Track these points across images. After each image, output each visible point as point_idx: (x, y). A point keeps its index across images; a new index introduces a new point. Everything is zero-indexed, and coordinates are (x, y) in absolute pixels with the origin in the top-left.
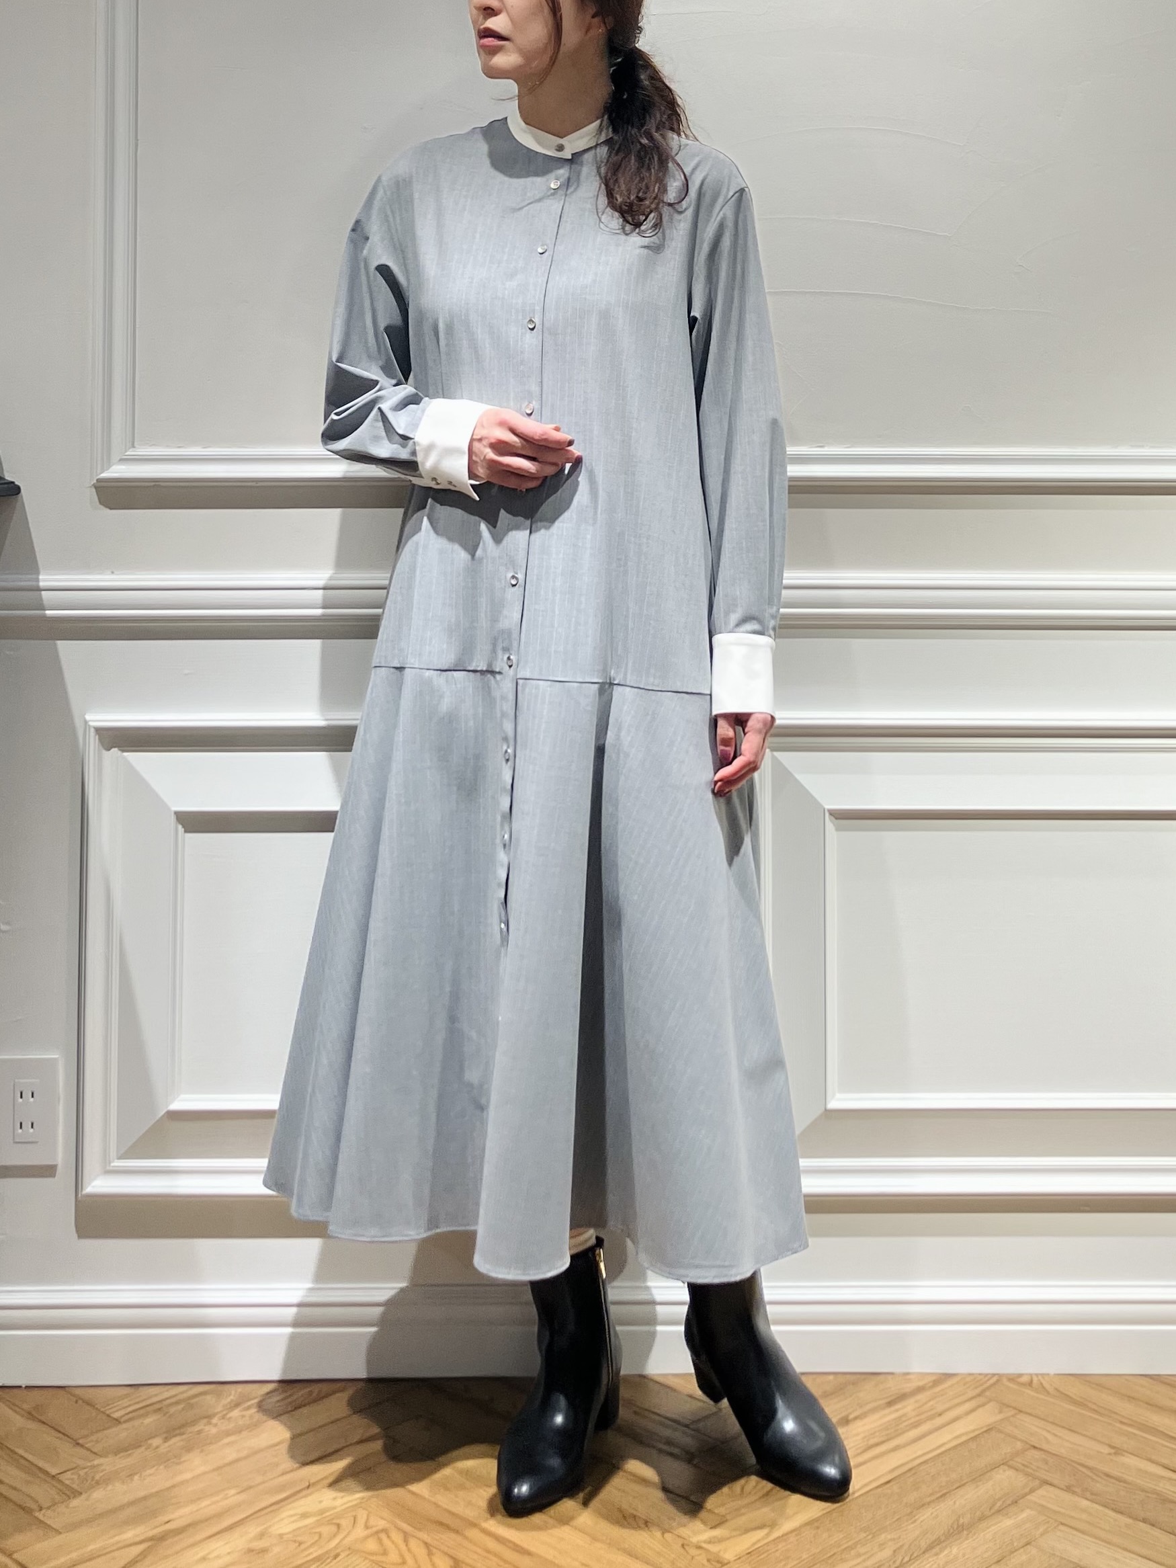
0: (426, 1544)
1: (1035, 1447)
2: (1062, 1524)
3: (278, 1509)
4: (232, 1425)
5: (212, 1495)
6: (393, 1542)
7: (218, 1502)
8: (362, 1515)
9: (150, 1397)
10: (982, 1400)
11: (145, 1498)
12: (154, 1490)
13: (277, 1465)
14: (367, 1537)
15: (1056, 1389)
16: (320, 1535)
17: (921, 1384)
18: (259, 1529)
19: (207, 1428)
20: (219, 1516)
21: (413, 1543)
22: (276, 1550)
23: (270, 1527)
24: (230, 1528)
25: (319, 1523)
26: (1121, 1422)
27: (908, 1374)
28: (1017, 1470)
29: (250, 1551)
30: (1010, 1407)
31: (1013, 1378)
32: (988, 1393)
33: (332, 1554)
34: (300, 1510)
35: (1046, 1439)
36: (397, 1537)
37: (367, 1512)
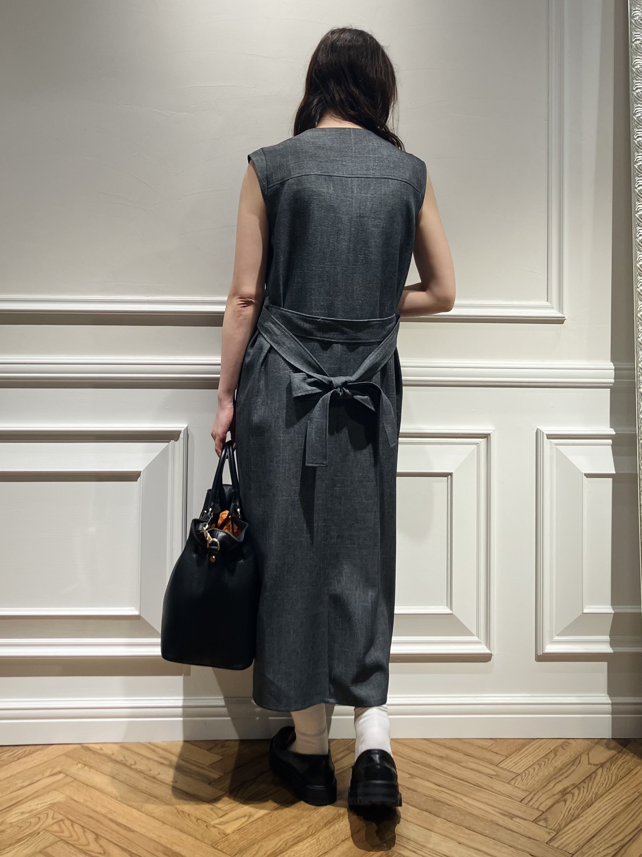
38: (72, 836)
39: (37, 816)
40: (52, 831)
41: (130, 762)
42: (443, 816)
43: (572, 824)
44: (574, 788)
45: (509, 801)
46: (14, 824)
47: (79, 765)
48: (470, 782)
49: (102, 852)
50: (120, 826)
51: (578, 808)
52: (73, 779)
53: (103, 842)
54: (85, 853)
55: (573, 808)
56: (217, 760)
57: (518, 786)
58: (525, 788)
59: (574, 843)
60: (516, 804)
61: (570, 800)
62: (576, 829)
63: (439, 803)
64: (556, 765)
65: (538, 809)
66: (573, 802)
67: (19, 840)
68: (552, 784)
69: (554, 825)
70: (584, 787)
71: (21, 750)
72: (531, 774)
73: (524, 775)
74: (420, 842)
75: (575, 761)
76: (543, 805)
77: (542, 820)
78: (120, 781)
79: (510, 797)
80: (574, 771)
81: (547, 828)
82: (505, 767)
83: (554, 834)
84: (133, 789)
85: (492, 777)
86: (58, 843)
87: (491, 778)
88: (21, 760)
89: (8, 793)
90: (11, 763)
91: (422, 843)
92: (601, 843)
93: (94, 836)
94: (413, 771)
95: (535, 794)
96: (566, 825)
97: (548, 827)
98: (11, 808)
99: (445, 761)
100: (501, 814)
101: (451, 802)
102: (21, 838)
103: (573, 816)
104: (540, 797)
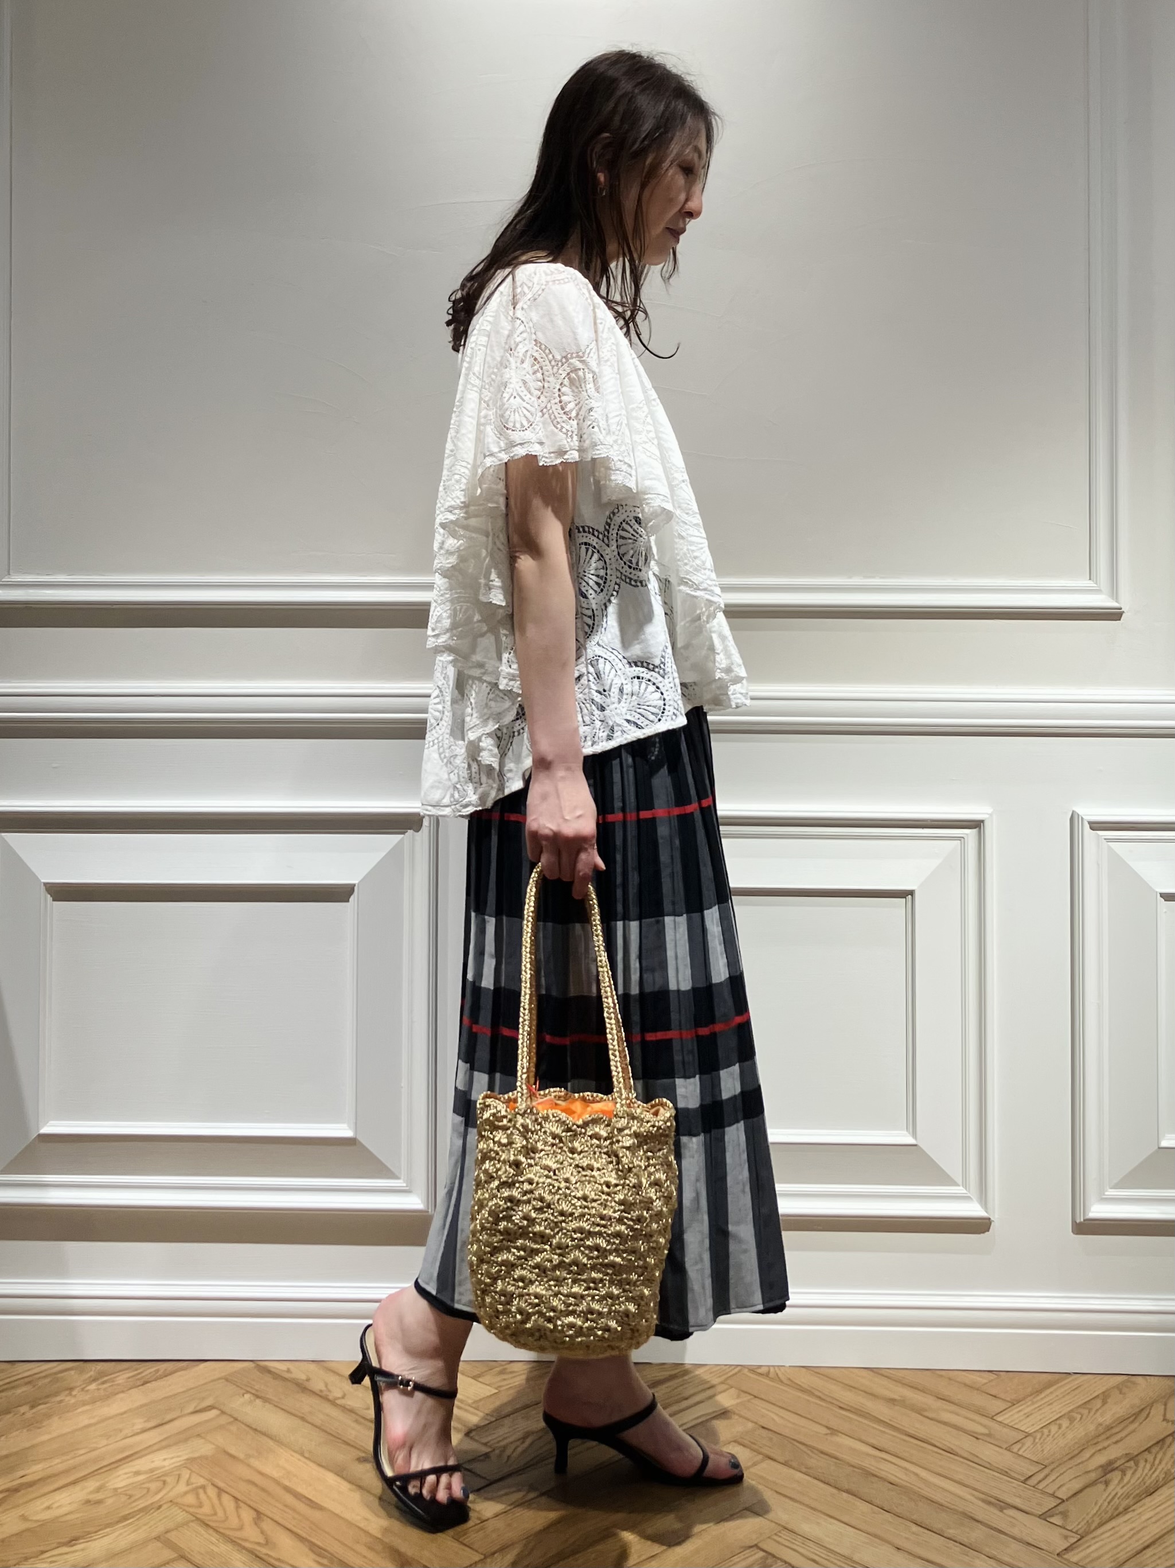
0: (236, 1499)
1: (763, 1427)
2: (777, 1492)
3: (117, 1467)
4: (87, 1397)
5: (63, 1454)
6: (208, 1497)
7: (68, 1460)
8: (186, 1474)
9: (23, 1372)
10: (724, 1387)
11: (6, 1456)
12: (15, 1450)
13: (121, 1431)
14: (186, 1493)
15: (789, 1379)
16: (148, 1489)
17: (673, 1372)
18: (98, 1484)
19: (67, 1399)
20: (66, 1472)
21: (226, 1498)
22: (110, 1501)
23: (107, 1482)
24: (74, 1483)
25: (150, 1480)
26: (841, 1408)
27: (664, 1364)
28: (744, 1446)
29: (88, 1502)
30: (746, 1392)
31: (753, 1369)
32: (729, 1381)
33: (157, 1505)
34: (134, 1470)
35: (773, 1419)
36: (212, 1492)
37: (189, 1472)
38: (215, 1514)
39: (161, 1478)
40: (184, 1505)
41: (336, 1393)
42: (878, 1502)
43: (1113, 1523)
44: (1128, 1461)
45: (1001, 1479)
46: (119, 1491)
47: (247, 1396)
48: (938, 1444)
49: (262, 1541)
50: (299, 1500)
51: (1128, 1496)
52: (232, 1419)
53: (267, 1525)
54: (233, 1542)
55: (1119, 1494)
56: (489, 1394)
57: (1024, 1454)
58: (1035, 1459)
59: (1110, 1554)
60: (1014, 1485)
61: (1116, 1482)
62: (1117, 1533)
63: (874, 1479)
64: (1100, 1420)
65: (1053, 1495)
66: (1121, 1486)
67: (125, 1518)
68: (1087, 1454)
69: (1078, 1525)
70: (1146, 1461)
71: (150, 1369)
72: (1052, 1434)
73: (1039, 1435)
74: (828, 1546)
75: (1138, 1414)
76: (1064, 1489)
77: (1057, 1514)
78: (313, 1425)
79: (1006, 1474)
80: (1134, 1431)
81: (1064, 1528)
82: (1006, 1422)
83: (1076, 1540)
84: (332, 1438)
85: (979, 1437)
86: (191, 1524)
87: (977, 1438)
88: (148, 1385)
89: (118, 1438)
90: (130, 1389)
91: (832, 1547)
92: (1160, 1558)
93: (254, 1514)
94: (834, 1423)
95: (1052, 1471)
96: (1101, 1525)
97: (1068, 1527)
98: (120, 1463)
99: (897, 1408)
100: (984, 1501)
101: (897, 1479)
102: (129, 1514)
103: (1116, 1509)
104: (1062, 1474)
